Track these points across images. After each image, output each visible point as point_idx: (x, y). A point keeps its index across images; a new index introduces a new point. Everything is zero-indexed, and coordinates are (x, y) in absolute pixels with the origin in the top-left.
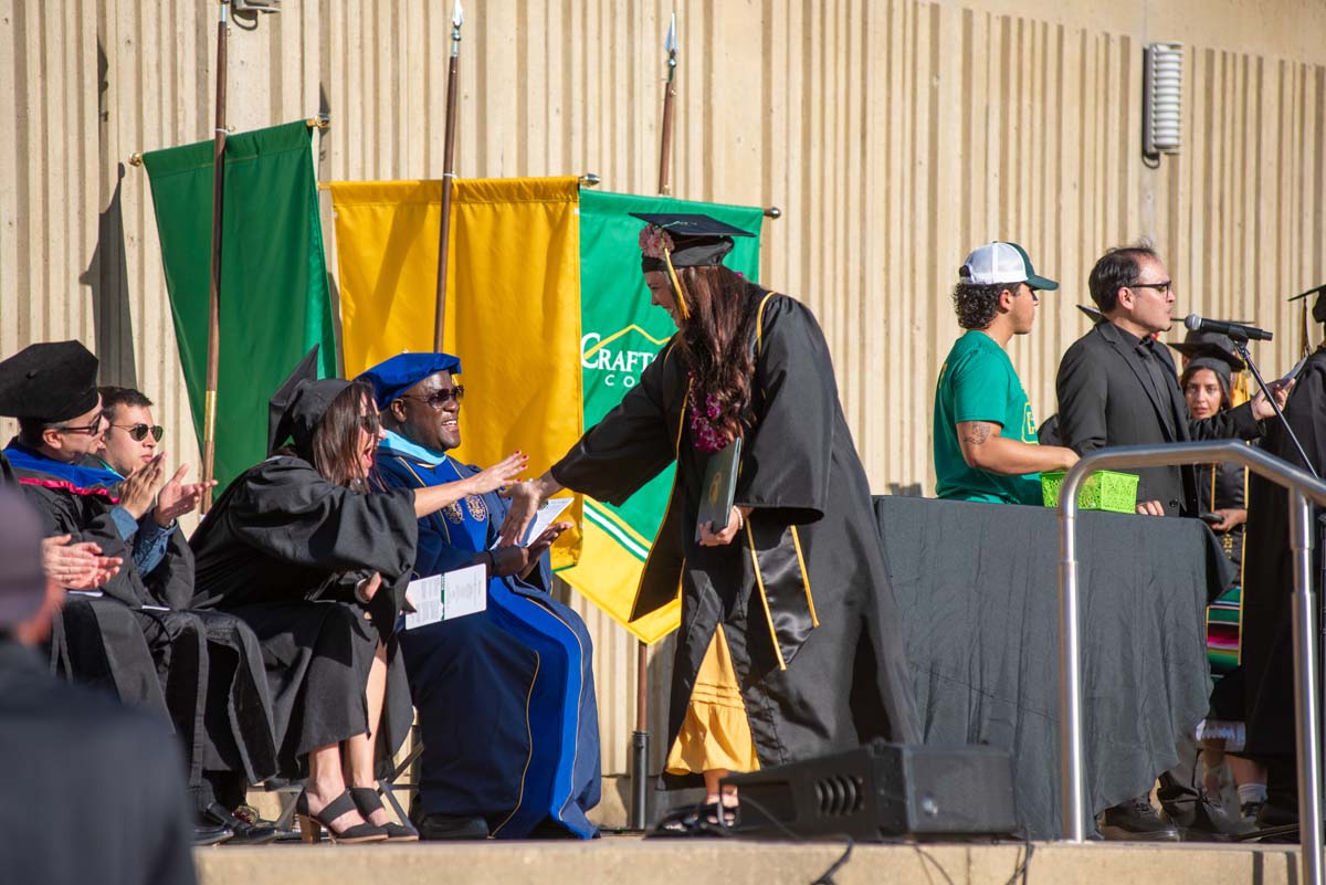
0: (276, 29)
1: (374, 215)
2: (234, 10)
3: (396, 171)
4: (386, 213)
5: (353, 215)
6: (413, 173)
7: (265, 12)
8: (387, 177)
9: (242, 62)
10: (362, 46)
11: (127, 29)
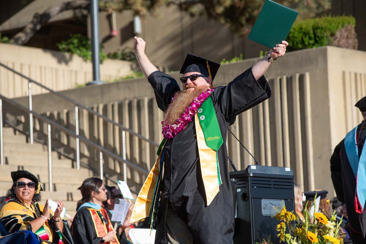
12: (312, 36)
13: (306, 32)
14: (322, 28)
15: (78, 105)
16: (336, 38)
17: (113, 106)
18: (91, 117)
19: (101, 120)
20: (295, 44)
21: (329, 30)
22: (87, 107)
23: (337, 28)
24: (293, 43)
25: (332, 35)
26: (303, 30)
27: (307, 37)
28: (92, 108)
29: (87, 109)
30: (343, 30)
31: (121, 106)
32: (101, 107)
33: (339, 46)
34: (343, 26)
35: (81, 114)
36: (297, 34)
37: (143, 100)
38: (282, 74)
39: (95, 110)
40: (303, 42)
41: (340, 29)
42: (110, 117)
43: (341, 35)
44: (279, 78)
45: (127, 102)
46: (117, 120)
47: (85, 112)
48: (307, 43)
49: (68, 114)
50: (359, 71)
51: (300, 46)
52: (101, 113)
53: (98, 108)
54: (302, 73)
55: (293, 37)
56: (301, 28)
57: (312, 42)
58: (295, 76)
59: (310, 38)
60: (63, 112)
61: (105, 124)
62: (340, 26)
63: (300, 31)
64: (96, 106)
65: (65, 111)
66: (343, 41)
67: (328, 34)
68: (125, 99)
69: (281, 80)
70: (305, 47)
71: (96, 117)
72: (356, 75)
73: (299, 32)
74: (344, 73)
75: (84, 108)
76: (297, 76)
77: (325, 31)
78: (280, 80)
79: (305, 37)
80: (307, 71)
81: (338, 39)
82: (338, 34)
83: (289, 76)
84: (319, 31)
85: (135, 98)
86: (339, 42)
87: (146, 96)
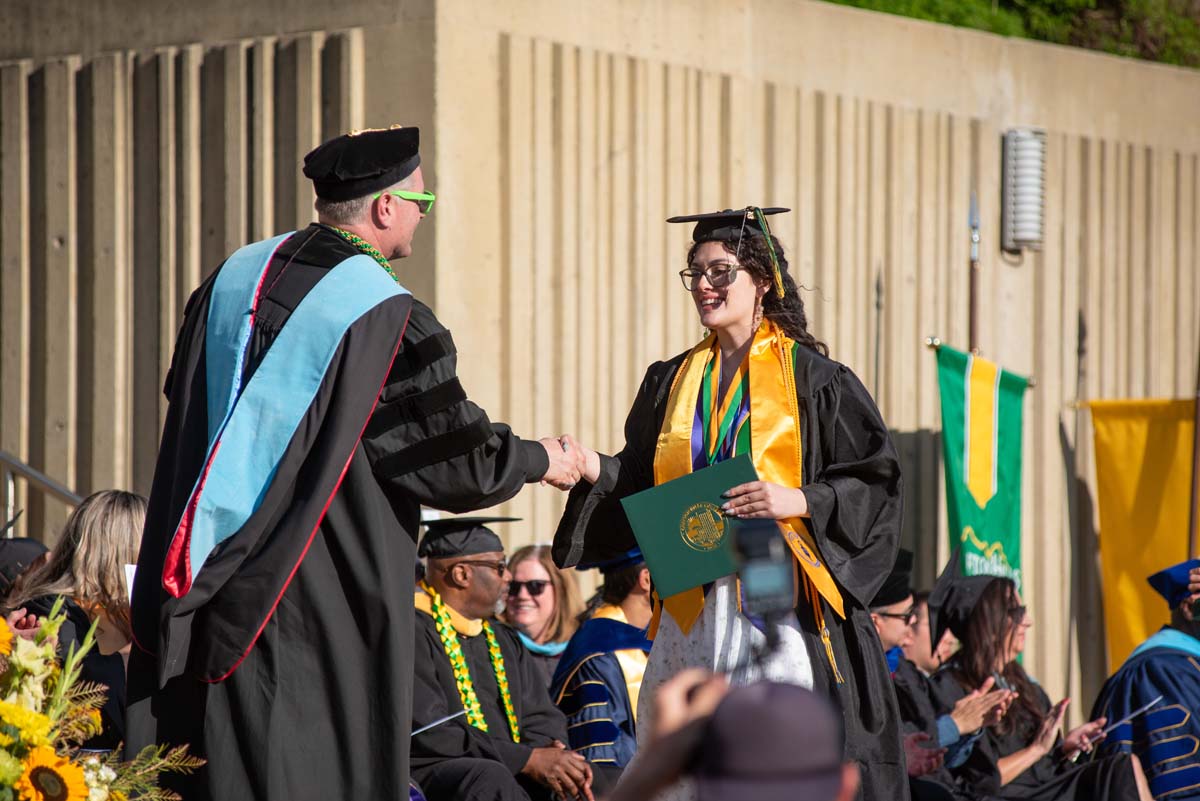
0: (1039, 265)
1: (1130, 431)
2: (1003, 248)
3: (1147, 391)
4: (1140, 429)
5: (1109, 431)
6: (1163, 393)
7: (1030, 248)
8: (1138, 396)
9: (1009, 297)
10: (1117, 279)
11: (909, 268)
38: (258, 30)
44: (245, 44)
50: (570, 39)
54: (337, 31)
58: (309, 40)
72: (557, 49)
74: (504, 41)
76: (318, 41)
78: (250, 52)
80: (356, 24)
83: (286, 41)
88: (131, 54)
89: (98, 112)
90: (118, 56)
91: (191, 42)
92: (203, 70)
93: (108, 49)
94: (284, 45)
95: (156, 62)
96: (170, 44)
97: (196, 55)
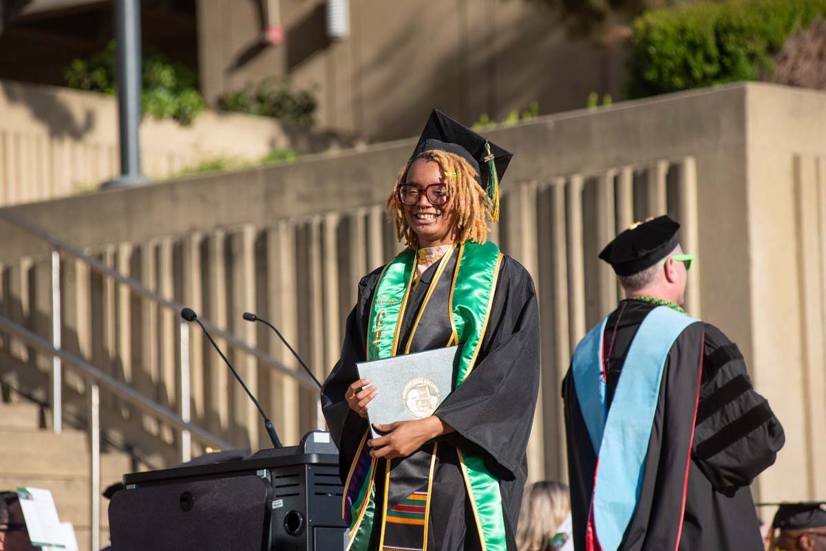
12: (713, 51)
13: (698, 41)
14: (741, 30)
15: (58, 248)
16: (785, 58)
17: (158, 250)
18: (96, 283)
19: (125, 292)
20: (666, 75)
21: (764, 34)
22: (87, 251)
23: (787, 28)
24: (660, 73)
25: (773, 49)
26: (689, 36)
27: (700, 56)
28: (101, 257)
29: (86, 260)
30: (808, 35)
31: (179, 252)
32: (125, 251)
33: (791, 83)
34: (806, 22)
35: (68, 273)
36: (670, 48)
37: (241, 234)
38: (621, 163)
39: (109, 262)
40: (686, 69)
41: (798, 34)
42: (150, 283)
43: (800, 50)
44: (611, 173)
45: (196, 239)
46: (168, 292)
47: (81, 269)
48: (697, 74)
49: (32, 273)
51: (678, 81)
52: (124, 269)
53: (116, 257)
54: (675, 159)
55: (660, 55)
56: (683, 31)
57: (712, 69)
58: (656, 169)
59: (708, 59)
60: (19, 266)
61: (136, 303)
62: (797, 23)
63: (680, 37)
64: (110, 250)
65: (26, 264)
66: (806, 67)
67: (759, 46)
68: (193, 230)
69: (616, 181)
70: (692, 82)
71: (109, 284)
73: (678, 43)
74: (796, 161)
75: (78, 255)
76: (663, 168)
77: (751, 39)
79: (694, 55)
80: (691, 154)
81: (790, 63)
82: (789, 46)
83: (640, 169)
84: (732, 37)
85: (219, 226)
86: (793, 68)
87: (248, 222)
88: (534, 185)
89: (512, 226)
90: (524, 188)
91: (575, 172)
92: (584, 193)
93: (518, 183)
94: (640, 173)
95: (550, 191)
96: (559, 175)
97: (577, 183)
